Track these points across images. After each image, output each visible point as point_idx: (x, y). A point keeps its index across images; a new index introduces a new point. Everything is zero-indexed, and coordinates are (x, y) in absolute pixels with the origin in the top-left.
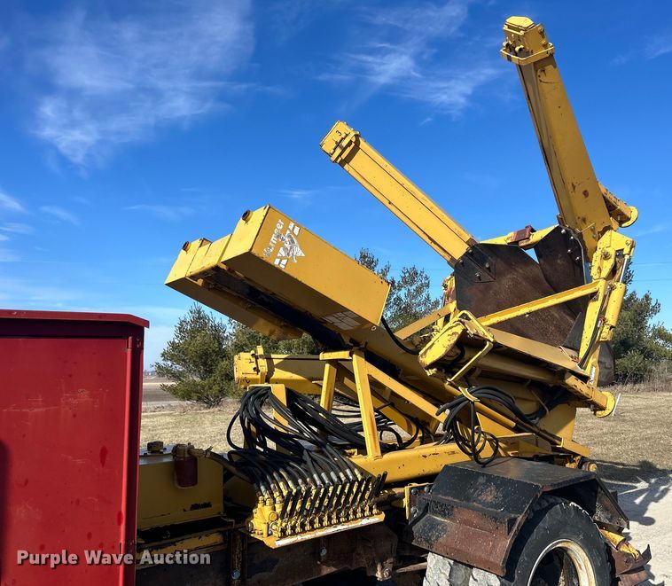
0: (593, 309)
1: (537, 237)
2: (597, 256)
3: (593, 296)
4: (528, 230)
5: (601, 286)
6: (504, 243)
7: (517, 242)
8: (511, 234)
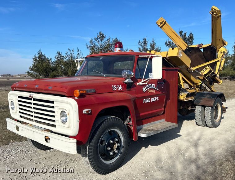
0: (218, 64)
1: (204, 46)
2: (219, 52)
3: (218, 61)
4: (202, 45)
5: (220, 59)
6: (195, 47)
7: (199, 47)
8: (197, 45)
